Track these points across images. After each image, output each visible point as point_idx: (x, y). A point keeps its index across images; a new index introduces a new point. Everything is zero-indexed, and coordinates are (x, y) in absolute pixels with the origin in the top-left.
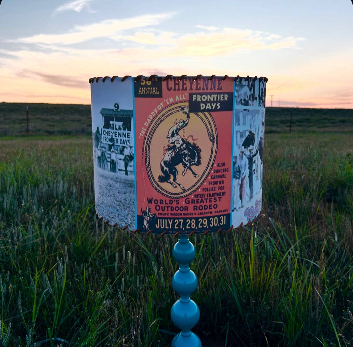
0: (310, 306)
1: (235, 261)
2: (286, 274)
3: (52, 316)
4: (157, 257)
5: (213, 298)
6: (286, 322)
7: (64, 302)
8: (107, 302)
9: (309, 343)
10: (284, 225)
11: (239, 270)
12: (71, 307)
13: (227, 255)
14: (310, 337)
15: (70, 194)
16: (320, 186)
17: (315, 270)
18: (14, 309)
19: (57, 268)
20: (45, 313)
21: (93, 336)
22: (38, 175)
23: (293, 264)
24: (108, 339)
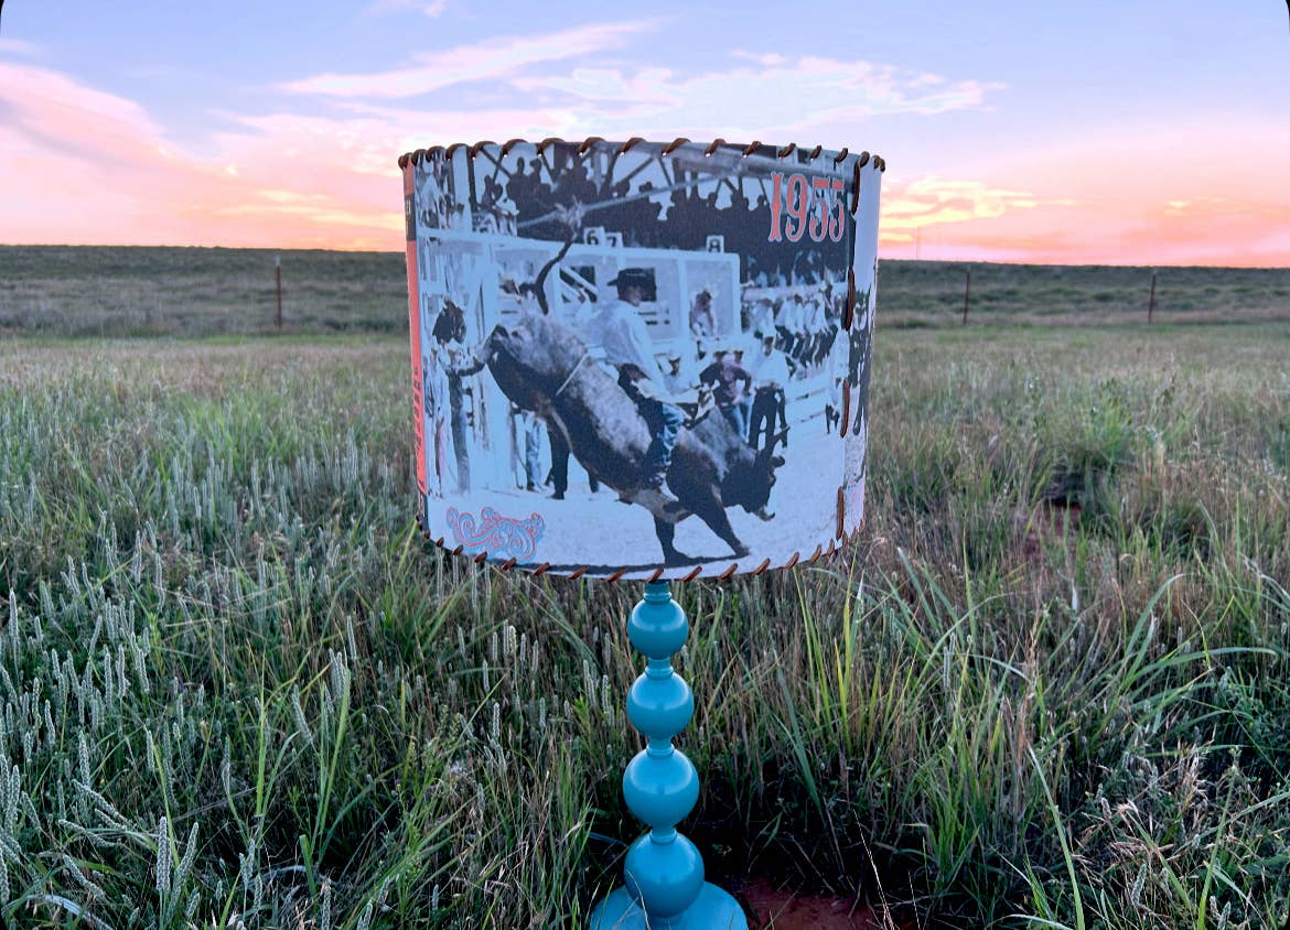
0: (999, 782)
1: (805, 662)
2: (936, 697)
3: (314, 804)
4: (599, 649)
5: (742, 758)
6: (933, 820)
7: (344, 765)
8: (456, 769)
9: (993, 876)
10: (937, 566)
11: (812, 684)
12: (364, 781)
13: (782, 643)
14: (994, 861)
15: (375, 483)
16: (1037, 466)
17: (1015, 686)
18: (210, 784)
19: (328, 676)
20: (295, 795)
21: (413, 859)
22: (293, 432)
23: (957, 670)
24: (454, 867)
